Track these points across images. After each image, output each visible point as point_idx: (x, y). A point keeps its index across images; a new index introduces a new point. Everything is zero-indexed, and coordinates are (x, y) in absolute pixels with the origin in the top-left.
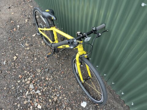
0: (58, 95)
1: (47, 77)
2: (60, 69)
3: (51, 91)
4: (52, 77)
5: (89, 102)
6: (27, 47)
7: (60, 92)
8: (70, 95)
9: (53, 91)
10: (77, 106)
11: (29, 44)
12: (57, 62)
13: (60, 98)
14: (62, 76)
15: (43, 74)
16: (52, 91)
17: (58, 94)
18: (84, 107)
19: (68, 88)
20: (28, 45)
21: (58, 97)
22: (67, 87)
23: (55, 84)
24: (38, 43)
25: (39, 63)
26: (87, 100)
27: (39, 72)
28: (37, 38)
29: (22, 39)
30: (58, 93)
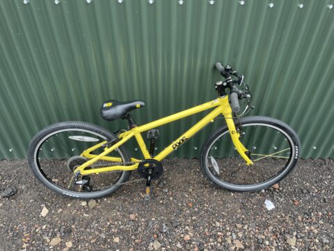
0: (234, 237)
1: (182, 236)
2: (180, 204)
3: (219, 244)
4: (187, 227)
5: (268, 195)
6: (62, 246)
7: (228, 228)
8: (243, 216)
9: (220, 240)
10: (269, 216)
11: (58, 235)
12: (161, 202)
13: (240, 235)
14: (196, 209)
15: (170, 240)
16: (221, 243)
17: (231, 235)
18: (273, 207)
19: (228, 213)
20: (60, 240)
21: (238, 238)
22: (223, 213)
23: (206, 230)
24: (75, 214)
25: (133, 237)
26: (264, 195)
27: (159, 245)
28: (61, 210)
29: (25, 246)
30: (230, 233)
